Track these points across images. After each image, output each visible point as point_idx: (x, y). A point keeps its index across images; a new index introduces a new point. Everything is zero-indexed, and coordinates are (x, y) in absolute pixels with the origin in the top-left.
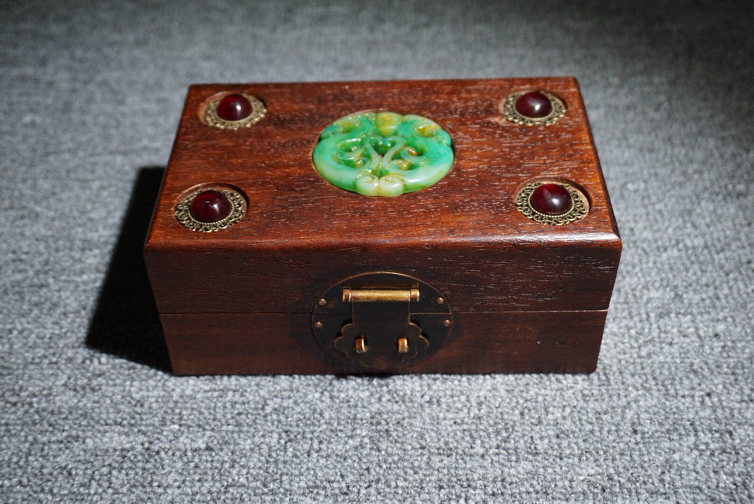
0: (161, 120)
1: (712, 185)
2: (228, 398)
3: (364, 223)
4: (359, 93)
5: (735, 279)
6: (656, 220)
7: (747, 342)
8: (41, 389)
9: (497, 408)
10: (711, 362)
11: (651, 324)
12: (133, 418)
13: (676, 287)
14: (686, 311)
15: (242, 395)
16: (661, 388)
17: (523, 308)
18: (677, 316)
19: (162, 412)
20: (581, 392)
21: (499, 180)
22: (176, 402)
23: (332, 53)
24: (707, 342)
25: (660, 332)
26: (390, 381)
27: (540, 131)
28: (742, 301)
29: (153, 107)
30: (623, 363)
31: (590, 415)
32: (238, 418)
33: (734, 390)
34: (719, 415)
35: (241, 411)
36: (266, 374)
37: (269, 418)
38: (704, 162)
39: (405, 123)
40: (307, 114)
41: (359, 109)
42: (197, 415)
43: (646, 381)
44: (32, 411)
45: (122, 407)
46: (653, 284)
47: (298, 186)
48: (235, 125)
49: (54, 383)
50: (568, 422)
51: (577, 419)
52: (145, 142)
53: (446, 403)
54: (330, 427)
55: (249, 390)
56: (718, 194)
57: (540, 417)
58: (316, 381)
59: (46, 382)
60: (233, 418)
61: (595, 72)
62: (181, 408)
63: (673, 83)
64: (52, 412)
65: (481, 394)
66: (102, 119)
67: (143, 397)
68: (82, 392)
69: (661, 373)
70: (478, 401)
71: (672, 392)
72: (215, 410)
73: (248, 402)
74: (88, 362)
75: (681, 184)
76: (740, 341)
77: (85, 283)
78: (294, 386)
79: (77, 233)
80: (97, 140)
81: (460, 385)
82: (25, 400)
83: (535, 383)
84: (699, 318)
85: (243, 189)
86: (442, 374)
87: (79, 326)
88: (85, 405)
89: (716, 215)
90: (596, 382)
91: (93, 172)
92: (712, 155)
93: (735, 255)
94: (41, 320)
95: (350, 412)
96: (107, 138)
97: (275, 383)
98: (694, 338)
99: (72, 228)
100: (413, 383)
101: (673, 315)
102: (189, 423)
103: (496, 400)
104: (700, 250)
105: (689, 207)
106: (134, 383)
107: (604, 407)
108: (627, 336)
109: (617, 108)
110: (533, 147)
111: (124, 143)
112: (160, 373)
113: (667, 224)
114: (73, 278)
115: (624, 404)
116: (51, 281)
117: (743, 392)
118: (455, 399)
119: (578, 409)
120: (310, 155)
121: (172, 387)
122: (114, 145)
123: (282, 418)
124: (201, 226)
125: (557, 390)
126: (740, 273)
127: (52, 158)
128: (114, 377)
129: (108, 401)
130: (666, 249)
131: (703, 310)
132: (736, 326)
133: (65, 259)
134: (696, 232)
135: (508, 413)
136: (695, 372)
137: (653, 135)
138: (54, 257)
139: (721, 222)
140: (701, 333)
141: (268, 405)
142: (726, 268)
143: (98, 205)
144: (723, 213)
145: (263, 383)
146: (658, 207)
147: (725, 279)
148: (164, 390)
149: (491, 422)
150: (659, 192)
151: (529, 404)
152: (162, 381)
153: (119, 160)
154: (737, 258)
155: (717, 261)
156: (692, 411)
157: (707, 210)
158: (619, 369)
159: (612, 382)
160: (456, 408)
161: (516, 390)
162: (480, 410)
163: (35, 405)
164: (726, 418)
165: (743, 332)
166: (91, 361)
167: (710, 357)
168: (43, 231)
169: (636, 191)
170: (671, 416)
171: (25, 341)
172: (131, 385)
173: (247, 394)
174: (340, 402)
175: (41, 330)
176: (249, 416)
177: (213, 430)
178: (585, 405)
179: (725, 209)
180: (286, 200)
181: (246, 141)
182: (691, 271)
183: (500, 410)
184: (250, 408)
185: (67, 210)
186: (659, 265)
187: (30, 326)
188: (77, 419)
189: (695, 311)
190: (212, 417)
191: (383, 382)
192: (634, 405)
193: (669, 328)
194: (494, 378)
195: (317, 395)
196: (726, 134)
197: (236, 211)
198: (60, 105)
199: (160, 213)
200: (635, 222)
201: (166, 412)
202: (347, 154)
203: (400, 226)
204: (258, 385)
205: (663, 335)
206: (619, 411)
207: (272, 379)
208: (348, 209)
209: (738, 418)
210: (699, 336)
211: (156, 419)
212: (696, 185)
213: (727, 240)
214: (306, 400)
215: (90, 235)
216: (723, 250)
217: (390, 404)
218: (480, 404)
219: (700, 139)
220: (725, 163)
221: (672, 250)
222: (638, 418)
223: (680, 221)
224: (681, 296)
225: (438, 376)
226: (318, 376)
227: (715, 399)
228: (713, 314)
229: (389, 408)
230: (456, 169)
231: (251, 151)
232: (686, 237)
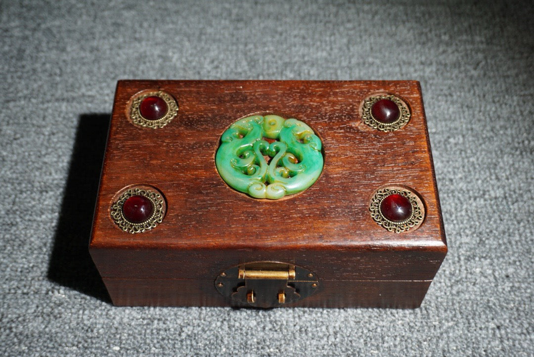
0: (95, 69)
1: (513, 141)
2: (155, 326)
3: (255, 228)
4: (250, 93)
5: (524, 227)
6: (469, 171)
7: (529, 284)
8: (17, 316)
9: (349, 336)
10: (502, 299)
11: (461, 266)
12: (86, 342)
13: (480, 233)
14: (487, 256)
15: (164, 323)
16: (465, 321)
17: (370, 279)
18: (480, 260)
19: (107, 337)
20: (409, 324)
21: (358, 187)
22: (117, 329)
23: (227, 6)
24: (500, 281)
25: (467, 273)
26: (271, 313)
27: (390, 138)
28: (527, 247)
29: (88, 56)
30: (439, 300)
31: (414, 344)
32: (162, 342)
33: (516, 324)
34: (505, 345)
35: (164, 336)
36: (181, 306)
37: (184, 343)
38: (509, 119)
39: (286, 128)
40: (210, 115)
41: (251, 110)
42: (133, 340)
43: (455, 316)
44: (12, 335)
45: (78, 333)
46: (464, 232)
47: (205, 189)
48: (154, 124)
49: (27, 310)
50: (398, 349)
51: (405, 347)
52: (83, 90)
53: (311, 332)
54: (228, 351)
55: (169, 319)
56: (516, 150)
57: (378, 345)
58: (218, 312)
59: (21, 310)
60: (158, 342)
61: (431, 31)
62: (120, 334)
63: (489, 42)
64: (27, 336)
65: (337, 325)
66: (48, 66)
67: (92, 324)
68: (47, 318)
69: (466, 308)
70: (335, 330)
71: (473, 325)
72: (145, 335)
73: (169, 329)
74: (50, 293)
75: (490, 139)
76: (523, 282)
77: (45, 223)
78: (202, 316)
79: (35, 176)
80: (46, 87)
81: (322, 317)
82: (6, 326)
83: (375, 316)
84: (495, 260)
85: (163, 191)
86: (309, 308)
87: (42, 262)
88: (50, 331)
89: (514, 168)
90: (419, 315)
91: (44, 118)
92: (514, 112)
93: (526, 205)
94: (13, 256)
95: (242, 339)
96: (54, 85)
97: (188, 314)
98: (492, 279)
99: (31, 170)
100: (288, 315)
101: (477, 259)
102: (127, 346)
103: (347, 330)
104: (500, 199)
105: (494, 161)
106: (87, 312)
107: (424, 337)
108: (443, 276)
109: (446, 65)
110: (384, 154)
111: (67, 91)
112: (104, 303)
113: (477, 177)
114: (35, 217)
115: (439, 335)
116: (18, 220)
117: (523, 326)
118: (318, 329)
119: (406, 338)
120: (214, 157)
121: (113, 316)
122: (59, 93)
123: (194, 343)
124: (131, 226)
125: (391, 322)
126: (528, 221)
127: (11, 104)
128: (70, 307)
129: (67, 327)
130: (475, 199)
131: (499, 255)
132: (522, 269)
133: (28, 200)
134: (499, 184)
135: (355, 341)
136: (490, 307)
137: (472, 92)
138: (20, 198)
139: (517, 176)
140: (497, 274)
141: (183, 332)
142: (518, 218)
143: (50, 150)
144: (519, 167)
145: (179, 313)
146: (471, 159)
147: (517, 227)
148: (108, 318)
149: (344, 349)
150: (473, 147)
151: (371, 334)
152: (106, 310)
153: (64, 106)
154: (527, 208)
155: (512, 211)
156: (486, 341)
157: (508, 163)
158: (436, 304)
159: (431, 317)
160: (319, 337)
161: (362, 322)
162: (336, 339)
163: (14, 330)
164: (510, 346)
165: (527, 274)
166: (53, 292)
167: (502, 295)
168: (9, 174)
169: (456, 144)
170: (471, 346)
171: (2, 274)
172: (83, 313)
173: (168, 323)
174: (236, 330)
175: (14, 264)
176: (170, 341)
177: (144, 352)
178: (411, 335)
179: (521, 163)
180: (195, 202)
181: (163, 142)
182: (493, 219)
183: (350, 339)
184: (171, 335)
185: (27, 154)
186: (470, 215)
187: (5, 261)
188: (45, 342)
189: (493, 256)
190: (143, 341)
191: (266, 314)
192: (445, 335)
193: (474, 269)
194: (347, 311)
195: (219, 324)
196: (527, 93)
197: (158, 211)
198: (15, 52)
199: (100, 214)
200: (454, 173)
201: (110, 337)
202: (242, 161)
203: (282, 232)
204: (175, 314)
205: (469, 276)
206: (435, 340)
207: (186, 310)
208: (243, 213)
209: (518, 348)
210: (495, 278)
211: (103, 343)
212: (502, 141)
213: (521, 192)
214: (211, 328)
215: (45, 178)
216: (517, 201)
217: (271, 332)
218: (336, 333)
219: (507, 97)
220: (524, 120)
221: (480, 200)
222: (448, 347)
223: (488, 174)
224: (484, 242)
225: (306, 309)
226: (219, 308)
227: (503, 332)
228: (507, 258)
229: (271, 336)
230: (325, 175)
231: (168, 152)
232: (490, 188)
